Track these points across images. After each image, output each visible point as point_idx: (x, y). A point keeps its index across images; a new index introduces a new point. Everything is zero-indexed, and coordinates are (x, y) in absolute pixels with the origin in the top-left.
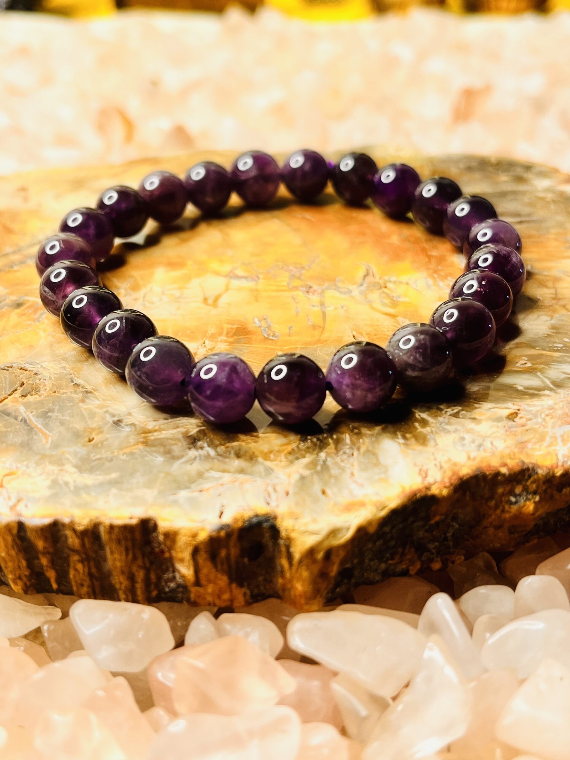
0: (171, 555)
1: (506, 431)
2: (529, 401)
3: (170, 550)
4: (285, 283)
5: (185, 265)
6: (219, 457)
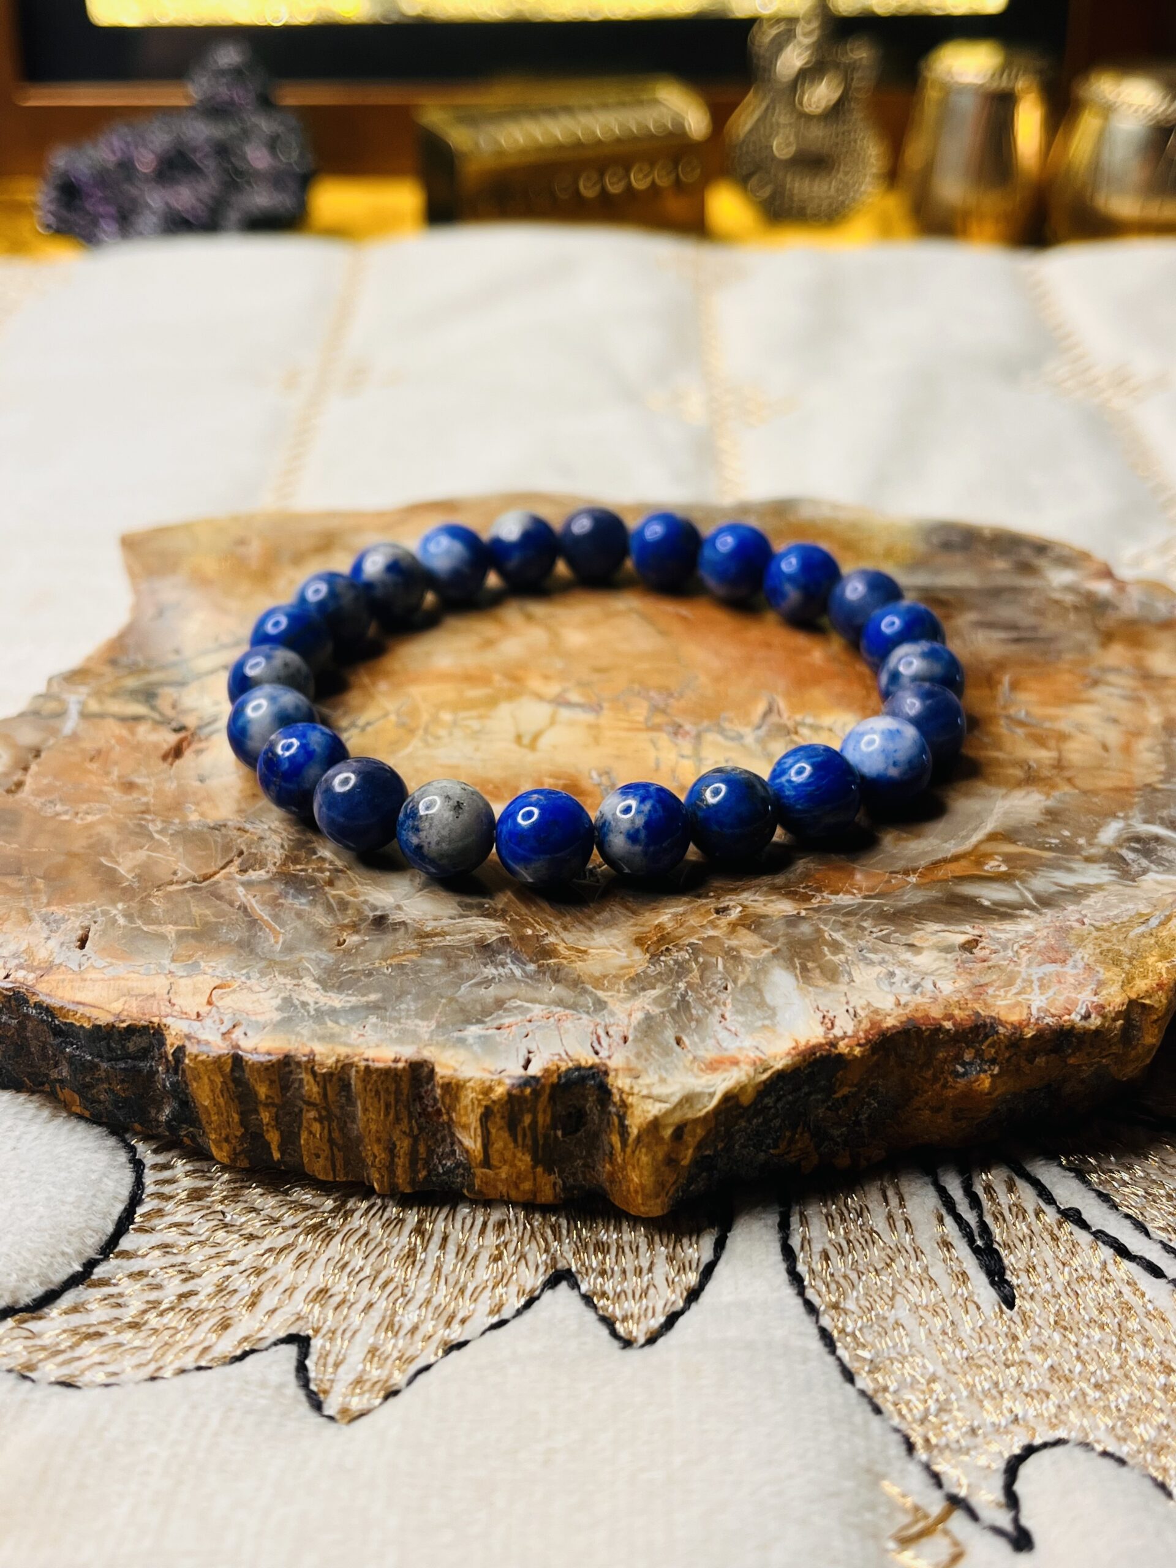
0: (451, 1119)
1: (958, 967)
2: (996, 925)
3: (450, 1109)
4: (641, 719)
5: (490, 681)
6: (528, 980)
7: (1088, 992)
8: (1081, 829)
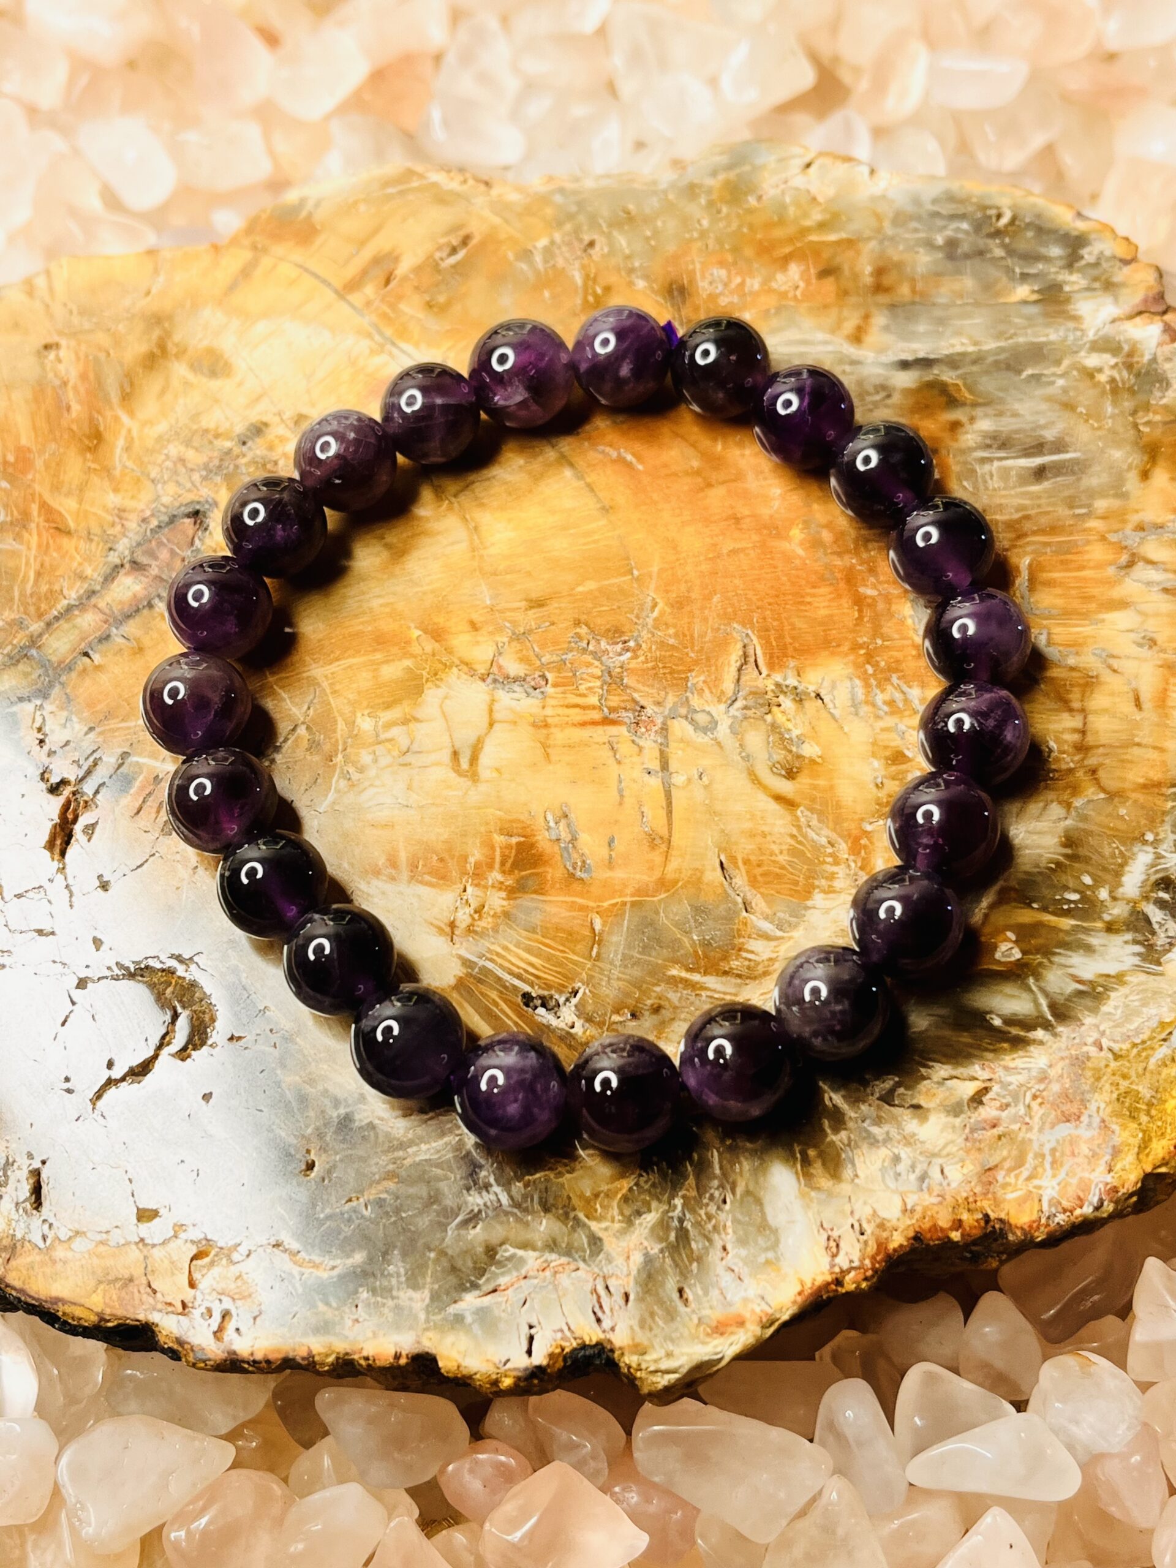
1: (967, 1139)
2: (1008, 1059)
4: (595, 699)
5: (408, 642)
6: (515, 1210)
7: (1102, 1168)
8: (1105, 869)
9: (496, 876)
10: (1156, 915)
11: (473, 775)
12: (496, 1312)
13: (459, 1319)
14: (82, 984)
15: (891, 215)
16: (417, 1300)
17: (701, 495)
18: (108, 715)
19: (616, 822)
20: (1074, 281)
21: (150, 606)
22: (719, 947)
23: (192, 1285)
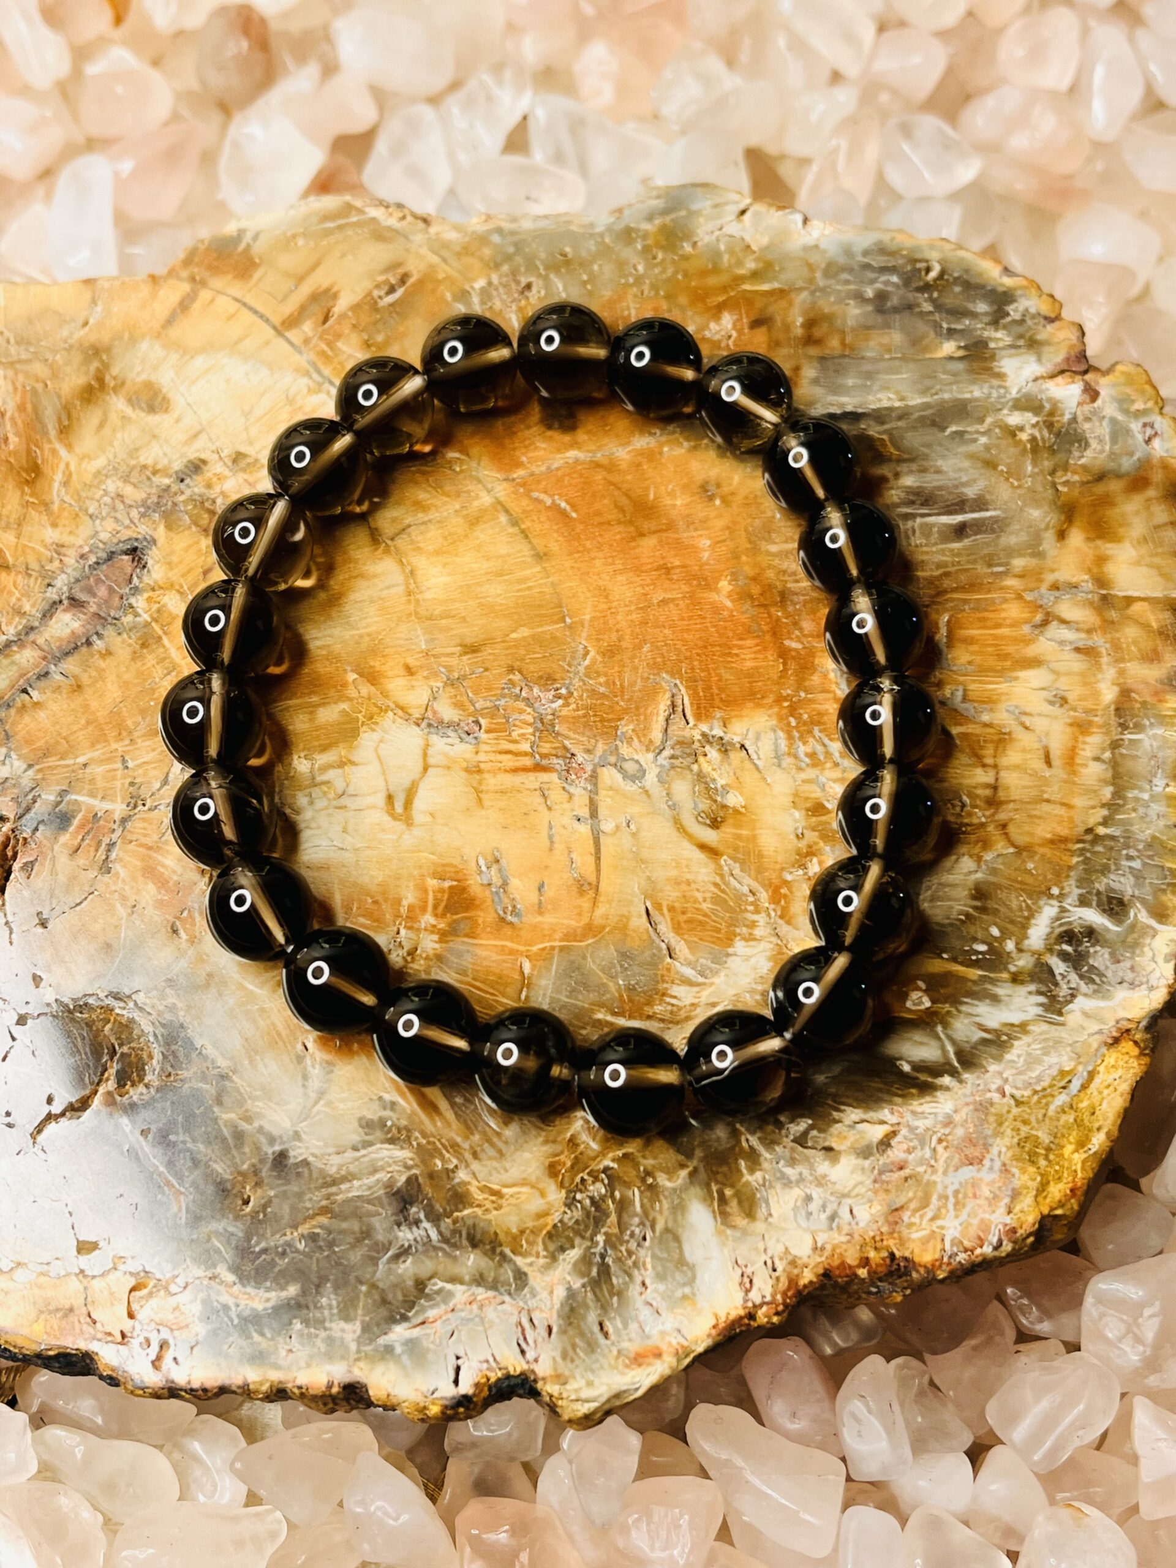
1: (875, 1181)
2: (916, 1104)
4: (527, 746)
5: (344, 685)
6: (445, 1246)
7: (1002, 1210)
8: (1012, 922)
9: (428, 919)
10: (1059, 967)
11: (407, 818)
12: (425, 1344)
13: (389, 1349)
14: (22, 1020)
15: (823, 266)
16: (349, 1331)
17: (633, 544)
18: (47, 753)
19: (546, 867)
20: (999, 338)
21: (89, 643)
22: (644, 992)
23: (131, 1316)
